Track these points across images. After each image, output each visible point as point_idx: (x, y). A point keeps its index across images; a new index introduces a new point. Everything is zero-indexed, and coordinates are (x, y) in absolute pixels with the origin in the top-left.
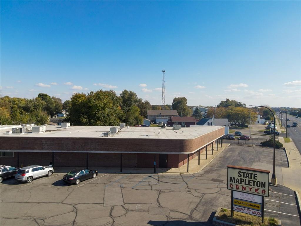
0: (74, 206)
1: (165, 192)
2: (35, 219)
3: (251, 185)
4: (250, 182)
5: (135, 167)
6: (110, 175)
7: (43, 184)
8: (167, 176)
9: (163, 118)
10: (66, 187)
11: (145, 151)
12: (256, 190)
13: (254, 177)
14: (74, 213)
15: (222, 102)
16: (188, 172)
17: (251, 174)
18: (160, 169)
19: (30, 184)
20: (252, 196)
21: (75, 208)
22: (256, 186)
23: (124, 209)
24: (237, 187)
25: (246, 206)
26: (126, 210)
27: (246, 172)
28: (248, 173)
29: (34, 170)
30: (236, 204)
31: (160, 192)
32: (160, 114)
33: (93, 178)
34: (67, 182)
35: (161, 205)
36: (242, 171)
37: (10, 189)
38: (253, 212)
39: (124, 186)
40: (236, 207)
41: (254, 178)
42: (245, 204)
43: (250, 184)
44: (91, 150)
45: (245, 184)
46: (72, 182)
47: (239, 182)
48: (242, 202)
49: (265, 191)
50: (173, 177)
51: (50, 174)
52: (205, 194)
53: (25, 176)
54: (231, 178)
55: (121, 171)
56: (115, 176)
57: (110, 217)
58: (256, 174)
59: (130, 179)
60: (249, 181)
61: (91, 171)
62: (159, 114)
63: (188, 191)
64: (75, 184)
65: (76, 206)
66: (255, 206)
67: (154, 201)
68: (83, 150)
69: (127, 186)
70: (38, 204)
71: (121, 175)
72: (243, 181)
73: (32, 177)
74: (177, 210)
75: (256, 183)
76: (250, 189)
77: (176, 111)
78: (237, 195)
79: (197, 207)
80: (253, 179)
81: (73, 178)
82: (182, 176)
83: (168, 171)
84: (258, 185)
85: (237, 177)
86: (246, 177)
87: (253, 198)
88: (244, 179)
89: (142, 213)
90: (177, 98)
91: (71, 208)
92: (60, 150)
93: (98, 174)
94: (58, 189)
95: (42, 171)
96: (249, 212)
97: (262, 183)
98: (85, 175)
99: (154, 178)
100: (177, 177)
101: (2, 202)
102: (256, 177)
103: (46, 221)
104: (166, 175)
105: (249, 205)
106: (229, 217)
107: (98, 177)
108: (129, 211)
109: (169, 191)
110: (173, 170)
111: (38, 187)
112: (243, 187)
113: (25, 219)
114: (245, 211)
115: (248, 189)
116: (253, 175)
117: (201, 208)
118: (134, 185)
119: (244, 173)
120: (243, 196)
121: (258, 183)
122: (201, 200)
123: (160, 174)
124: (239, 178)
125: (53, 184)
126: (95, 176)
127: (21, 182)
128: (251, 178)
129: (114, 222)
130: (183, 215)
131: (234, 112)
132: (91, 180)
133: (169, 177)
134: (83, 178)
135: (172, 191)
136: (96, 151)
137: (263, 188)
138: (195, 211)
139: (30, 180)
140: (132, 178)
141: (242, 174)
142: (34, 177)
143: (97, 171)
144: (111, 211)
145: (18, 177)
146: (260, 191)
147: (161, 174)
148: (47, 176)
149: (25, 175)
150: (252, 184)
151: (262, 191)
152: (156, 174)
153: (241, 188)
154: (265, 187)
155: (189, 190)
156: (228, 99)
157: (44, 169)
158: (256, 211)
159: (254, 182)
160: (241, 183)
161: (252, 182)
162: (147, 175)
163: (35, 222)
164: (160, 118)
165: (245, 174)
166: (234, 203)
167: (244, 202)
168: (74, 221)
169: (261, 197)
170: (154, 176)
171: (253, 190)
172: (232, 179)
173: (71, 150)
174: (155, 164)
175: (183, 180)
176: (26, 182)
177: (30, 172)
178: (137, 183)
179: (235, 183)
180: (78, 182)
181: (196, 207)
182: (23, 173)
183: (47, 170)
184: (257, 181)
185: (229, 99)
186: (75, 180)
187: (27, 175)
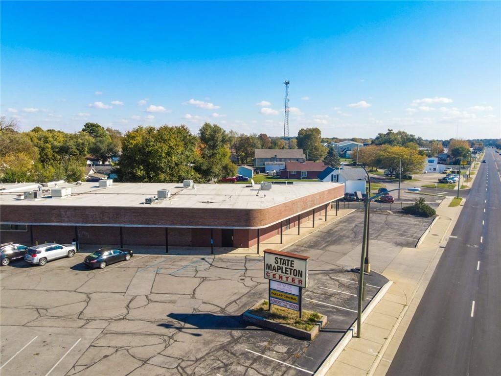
0: (88, 295)
1: (210, 280)
2: (37, 309)
3: (288, 274)
4: (287, 270)
5: (189, 246)
6: (149, 257)
7: (59, 267)
8: (225, 259)
9: (276, 164)
10: (87, 272)
11: (198, 225)
12: (293, 280)
13: (291, 264)
14: (85, 303)
15: (380, 135)
16: (258, 253)
17: (288, 261)
18: (222, 249)
19: (43, 267)
20: (289, 286)
21: (88, 297)
22: (292, 276)
23: (147, 300)
24: (274, 275)
25: (283, 298)
26: (149, 301)
27: (283, 258)
28: (284, 260)
29: (48, 250)
30: (273, 295)
31: (204, 279)
32: (276, 156)
33: (125, 260)
34: (88, 266)
35: (196, 296)
36: (279, 257)
37: (16, 274)
38: (290, 306)
39: (162, 271)
40: (273, 299)
41: (291, 266)
42: (282, 296)
43: (287, 272)
44: (125, 223)
45: (282, 272)
46: (95, 266)
47: (275, 270)
48: (279, 293)
49: (302, 281)
50: (233, 260)
51: (71, 254)
52: (261, 283)
53: (36, 258)
54: (267, 264)
55: (167, 252)
56: (157, 258)
57: (125, 309)
58: (293, 261)
59: (174, 262)
60: (286, 268)
61: (123, 251)
62: (274, 156)
63: (241, 280)
64: (99, 268)
65: (90, 296)
66: (292, 298)
67: (190, 291)
68: (115, 223)
69: (165, 271)
70: (46, 292)
71: (165, 257)
72: (280, 269)
73: (45, 258)
74: (211, 303)
75: (292, 271)
76: (287, 278)
77: (302, 150)
78: (275, 285)
79: (240, 298)
80: (289, 267)
81: (96, 261)
82: (247, 259)
83: (231, 252)
84: (295, 274)
85: (273, 264)
86: (283, 265)
87: (291, 289)
88: (281, 266)
89: (167, 305)
90: (305, 129)
91: (84, 297)
92: (85, 223)
93: (134, 255)
94: (76, 274)
95: (59, 250)
96: (286, 306)
97: (299, 271)
98: (113, 257)
99: (206, 261)
100: (239, 260)
101: (4, 289)
102: (293, 264)
103: (49, 311)
104: (225, 257)
105: (286, 297)
106: (266, 310)
107: (133, 259)
108: (152, 302)
109: (217, 278)
110: (240, 250)
111: (51, 271)
112: (280, 276)
113: (26, 309)
114: (282, 304)
115: (284, 279)
116: (290, 262)
117: (244, 300)
118: (175, 270)
119: (281, 259)
120: (280, 287)
121: (295, 271)
122: (250, 291)
123: (217, 256)
124: (276, 265)
125: (71, 268)
126: (128, 257)
127: (32, 265)
128: (288, 266)
129: (128, 313)
130: (215, 307)
131: (387, 155)
132: (123, 263)
133: (228, 261)
134: (110, 261)
135: (221, 279)
136: (131, 224)
137: (300, 277)
138: (234, 303)
139: (43, 262)
140: (178, 261)
141: (279, 260)
142: (49, 259)
143: (131, 252)
144: (130, 302)
145: (29, 259)
146: (297, 281)
147: (220, 256)
148: (67, 257)
149: (36, 256)
150: (289, 272)
151: (299, 280)
152: (213, 256)
153: (277, 277)
154: (301, 277)
155: (244, 278)
156: (390, 131)
157: (62, 248)
158: (293, 304)
159: (291, 269)
160: (278, 271)
161: (289, 270)
162: (199, 258)
163: (36, 312)
164: (272, 164)
165: (282, 261)
166: (271, 295)
167: (281, 294)
168: (82, 312)
169: (298, 288)
170: (208, 258)
171: (290, 280)
172: (269, 267)
173: (99, 223)
174: (212, 243)
175: (245, 264)
176: (38, 265)
177: (43, 252)
178: (181, 268)
179: (272, 271)
180: (103, 265)
181: (237, 300)
182: (34, 253)
183: (66, 249)
184: (293, 269)
185: (392, 130)
186: (100, 262)
187: (39, 256)
